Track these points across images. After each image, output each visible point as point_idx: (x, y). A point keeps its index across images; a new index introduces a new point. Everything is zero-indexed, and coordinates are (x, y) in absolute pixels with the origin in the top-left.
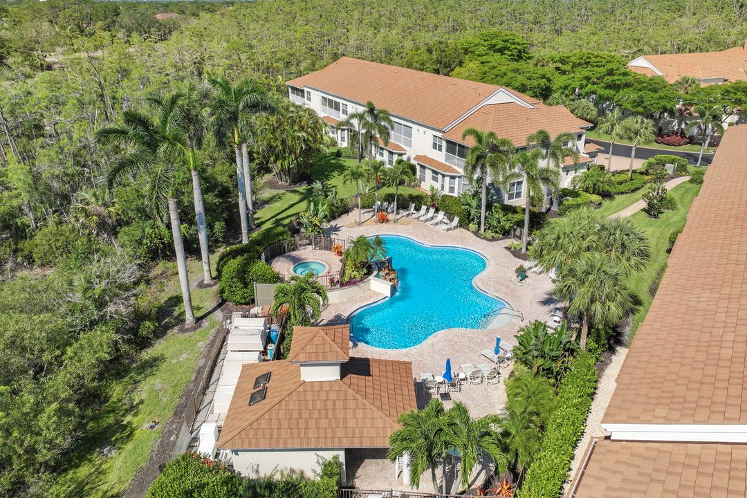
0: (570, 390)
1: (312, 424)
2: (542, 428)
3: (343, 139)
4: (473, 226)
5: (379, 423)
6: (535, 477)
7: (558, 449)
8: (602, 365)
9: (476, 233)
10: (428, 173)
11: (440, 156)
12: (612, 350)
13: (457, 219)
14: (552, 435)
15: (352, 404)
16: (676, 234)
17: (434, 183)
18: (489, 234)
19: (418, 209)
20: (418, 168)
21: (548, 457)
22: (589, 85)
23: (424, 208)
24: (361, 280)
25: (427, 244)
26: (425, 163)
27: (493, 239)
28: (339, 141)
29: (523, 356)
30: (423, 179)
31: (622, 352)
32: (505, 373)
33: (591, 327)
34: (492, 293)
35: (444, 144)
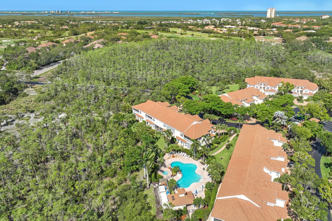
0: (213, 192)
1: (182, 202)
2: (210, 198)
3: (153, 127)
4: (193, 157)
5: (190, 201)
6: (210, 205)
7: (212, 201)
8: (218, 187)
9: (194, 159)
10: (180, 142)
11: (183, 138)
12: (220, 184)
13: (189, 156)
14: (212, 199)
15: (187, 199)
16: (231, 157)
17: (181, 144)
18: (196, 159)
19: (180, 152)
20: (177, 140)
21: (211, 202)
22: (214, 107)
23: (181, 152)
24: (176, 175)
25: (184, 163)
26: (179, 139)
27: (197, 160)
28: (152, 127)
29: (206, 187)
30: (178, 142)
31: (221, 183)
32: (204, 190)
33: (216, 182)
34: (199, 174)
35: (183, 136)
